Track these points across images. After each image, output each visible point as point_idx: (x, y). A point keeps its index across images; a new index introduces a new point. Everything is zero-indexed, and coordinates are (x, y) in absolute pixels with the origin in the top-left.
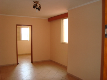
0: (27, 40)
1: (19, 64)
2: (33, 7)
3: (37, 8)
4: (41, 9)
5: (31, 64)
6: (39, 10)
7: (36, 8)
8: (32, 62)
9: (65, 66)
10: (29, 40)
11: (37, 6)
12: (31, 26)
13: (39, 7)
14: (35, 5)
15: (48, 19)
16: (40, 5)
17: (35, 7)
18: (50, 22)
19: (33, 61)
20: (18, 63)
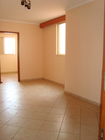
0: (13, 55)
1: (2, 83)
2: (21, 3)
3: (26, 6)
4: (31, 8)
5: (18, 82)
6: (29, 8)
7: (24, 5)
8: (19, 81)
9: (61, 84)
10: (14, 54)
11: (26, 3)
12: (18, 34)
13: (28, 4)
14: (23, 1)
15: (39, 24)
16: (29, 1)
17: (24, 3)
18: (42, 29)
19: (21, 79)
20: (2, 81)
